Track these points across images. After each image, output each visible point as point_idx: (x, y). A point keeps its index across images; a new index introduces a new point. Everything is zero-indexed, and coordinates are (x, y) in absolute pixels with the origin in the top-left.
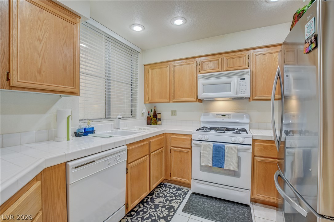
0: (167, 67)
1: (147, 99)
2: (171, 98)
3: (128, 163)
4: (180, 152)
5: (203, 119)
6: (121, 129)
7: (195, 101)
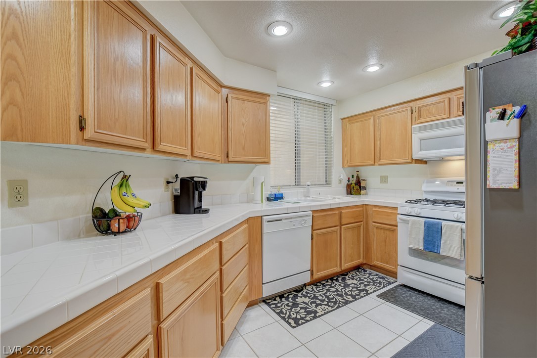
0: (370, 119)
1: (346, 162)
2: (376, 160)
3: (313, 230)
4: (384, 229)
5: (425, 188)
6: (311, 197)
7: (411, 163)
